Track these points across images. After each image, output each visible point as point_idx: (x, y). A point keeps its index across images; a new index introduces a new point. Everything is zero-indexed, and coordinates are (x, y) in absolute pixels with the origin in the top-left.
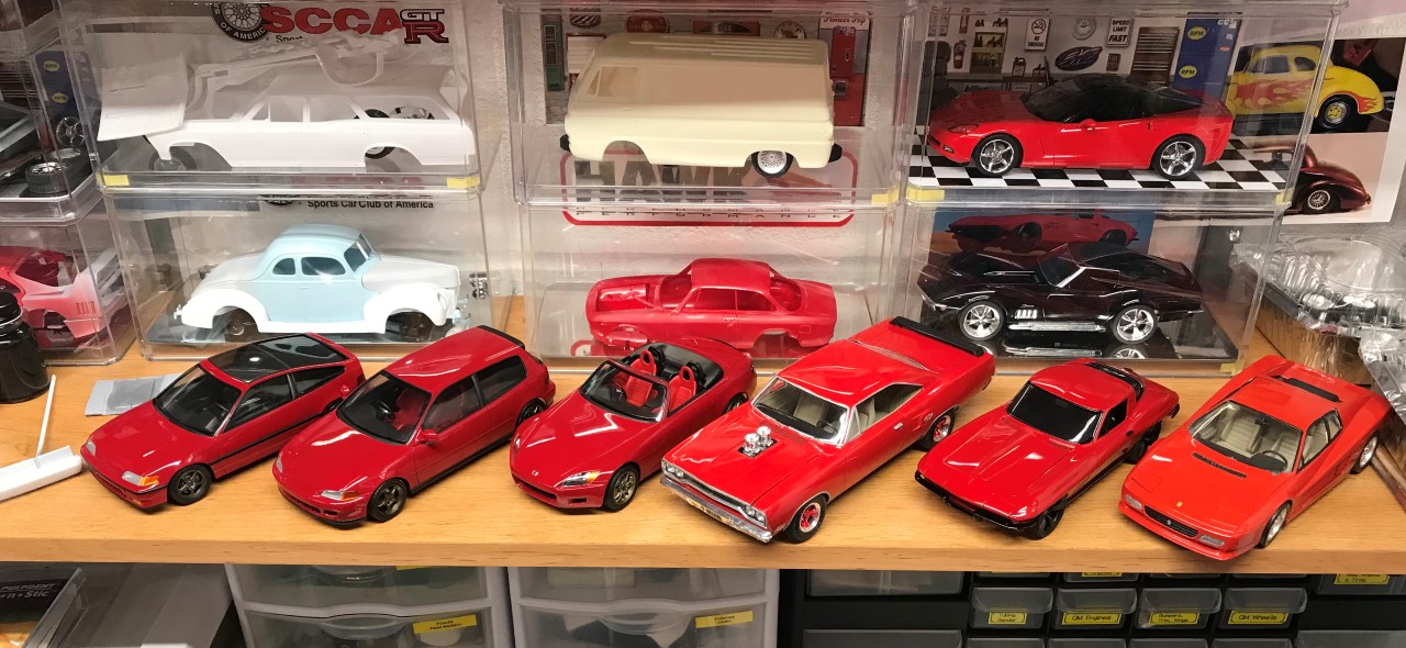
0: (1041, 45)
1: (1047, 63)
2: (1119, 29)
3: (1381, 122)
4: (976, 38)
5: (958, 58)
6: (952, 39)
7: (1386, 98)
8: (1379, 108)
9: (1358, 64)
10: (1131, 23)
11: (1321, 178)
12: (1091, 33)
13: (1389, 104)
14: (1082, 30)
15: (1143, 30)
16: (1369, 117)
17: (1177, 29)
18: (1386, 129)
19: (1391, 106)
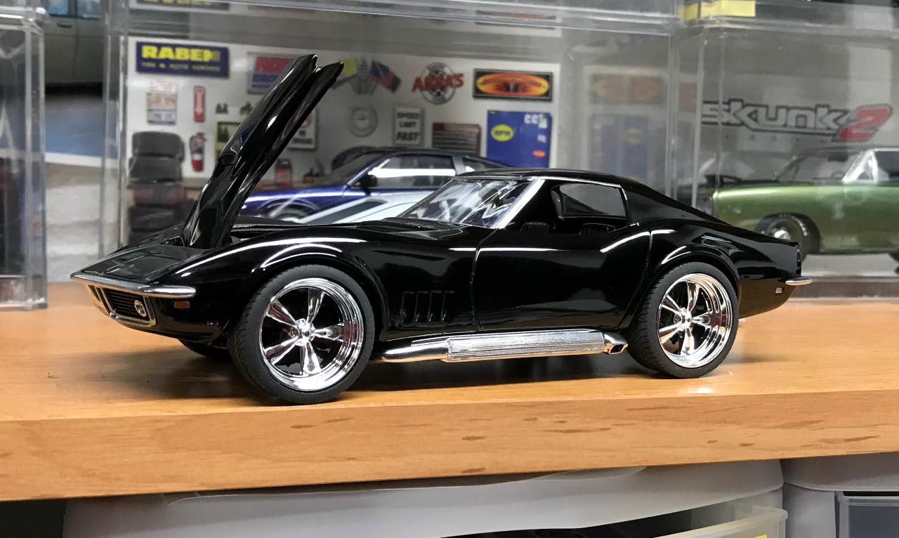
0: (309, 141)
1: (320, 166)
2: (408, 125)
4: (219, 130)
5: (197, 157)
6: (185, 130)
10: (421, 116)
12: (372, 129)
14: (362, 124)
15: (439, 127)
17: (478, 126)
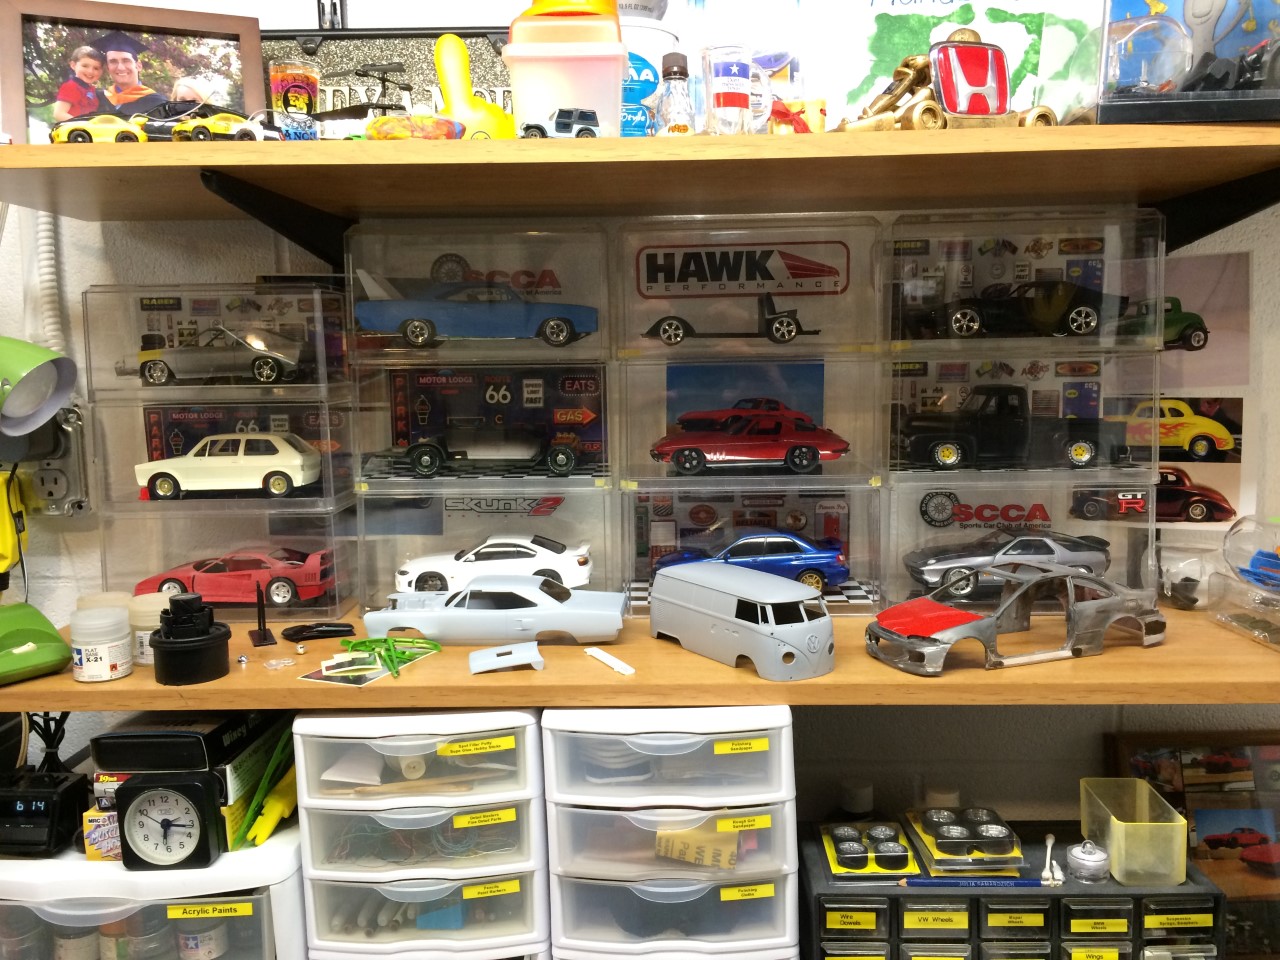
3: (1234, 455)
7: (1236, 439)
8: (1230, 446)
9: (1212, 414)
11: (1196, 495)
13: (1238, 442)
16: (1225, 453)
18: (1239, 461)
19: (1240, 444)
